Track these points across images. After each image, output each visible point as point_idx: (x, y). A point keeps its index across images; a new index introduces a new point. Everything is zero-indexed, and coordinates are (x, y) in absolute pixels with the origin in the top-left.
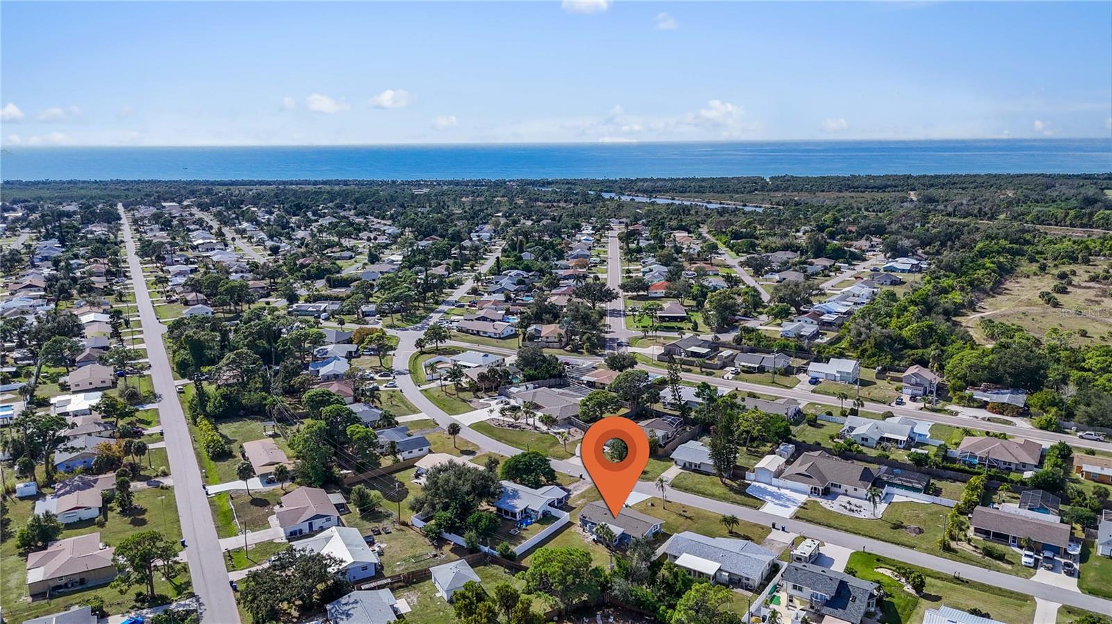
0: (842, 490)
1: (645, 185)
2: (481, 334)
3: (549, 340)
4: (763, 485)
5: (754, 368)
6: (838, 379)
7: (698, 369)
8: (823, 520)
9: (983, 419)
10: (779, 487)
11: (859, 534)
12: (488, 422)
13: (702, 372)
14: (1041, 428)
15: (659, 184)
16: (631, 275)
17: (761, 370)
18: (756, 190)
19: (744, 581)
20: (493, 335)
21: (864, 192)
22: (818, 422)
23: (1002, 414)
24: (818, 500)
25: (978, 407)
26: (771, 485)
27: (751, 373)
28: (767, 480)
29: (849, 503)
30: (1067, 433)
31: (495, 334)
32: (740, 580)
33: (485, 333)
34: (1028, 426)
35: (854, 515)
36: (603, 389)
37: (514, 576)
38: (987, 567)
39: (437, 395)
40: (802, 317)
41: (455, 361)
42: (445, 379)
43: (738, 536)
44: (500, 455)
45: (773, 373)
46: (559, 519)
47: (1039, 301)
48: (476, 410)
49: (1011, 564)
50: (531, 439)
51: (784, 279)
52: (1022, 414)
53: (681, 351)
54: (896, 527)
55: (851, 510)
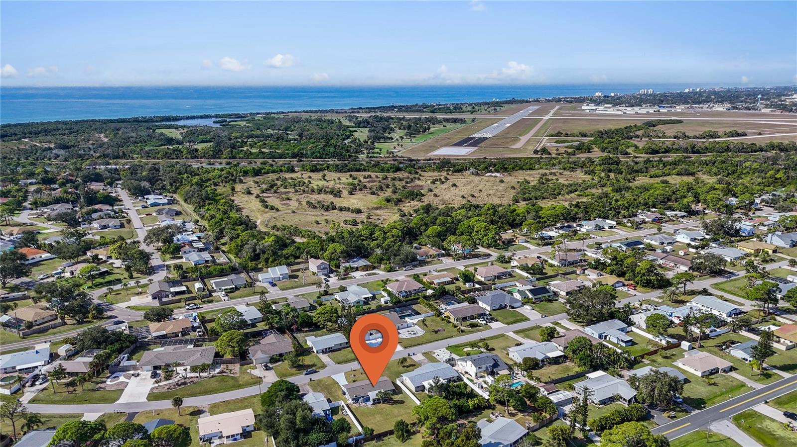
3: (37, 323)
5: (233, 288)
6: (281, 279)
7: (200, 301)
8: (414, 343)
9: (366, 275)
13: (205, 302)
14: (389, 271)
17: (238, 288)
22: (323, 303)
23: (367, 270)
25: (357, 271)
29: (408, 331)
30: (398, 270)
32: (450, 380)
34: (384, 273)
35: (417, 335)
36: (177, 336)
37: (383, 440)
38: (478, 331)
39: (57, 398)
40: (183, 249)
41: (5, 369)
42: (33, 385)
43: (408, 367)
44: (221, 402)
45: (245, 287)
46: (338, 407)
47: (267, 210)
48: (123, 390)
49: (480, 326)
50: (214, 384)
51: (105, 226)
52: (374, 268)
53: (167, 293)
54: (436, 332)
55: (414, 334)
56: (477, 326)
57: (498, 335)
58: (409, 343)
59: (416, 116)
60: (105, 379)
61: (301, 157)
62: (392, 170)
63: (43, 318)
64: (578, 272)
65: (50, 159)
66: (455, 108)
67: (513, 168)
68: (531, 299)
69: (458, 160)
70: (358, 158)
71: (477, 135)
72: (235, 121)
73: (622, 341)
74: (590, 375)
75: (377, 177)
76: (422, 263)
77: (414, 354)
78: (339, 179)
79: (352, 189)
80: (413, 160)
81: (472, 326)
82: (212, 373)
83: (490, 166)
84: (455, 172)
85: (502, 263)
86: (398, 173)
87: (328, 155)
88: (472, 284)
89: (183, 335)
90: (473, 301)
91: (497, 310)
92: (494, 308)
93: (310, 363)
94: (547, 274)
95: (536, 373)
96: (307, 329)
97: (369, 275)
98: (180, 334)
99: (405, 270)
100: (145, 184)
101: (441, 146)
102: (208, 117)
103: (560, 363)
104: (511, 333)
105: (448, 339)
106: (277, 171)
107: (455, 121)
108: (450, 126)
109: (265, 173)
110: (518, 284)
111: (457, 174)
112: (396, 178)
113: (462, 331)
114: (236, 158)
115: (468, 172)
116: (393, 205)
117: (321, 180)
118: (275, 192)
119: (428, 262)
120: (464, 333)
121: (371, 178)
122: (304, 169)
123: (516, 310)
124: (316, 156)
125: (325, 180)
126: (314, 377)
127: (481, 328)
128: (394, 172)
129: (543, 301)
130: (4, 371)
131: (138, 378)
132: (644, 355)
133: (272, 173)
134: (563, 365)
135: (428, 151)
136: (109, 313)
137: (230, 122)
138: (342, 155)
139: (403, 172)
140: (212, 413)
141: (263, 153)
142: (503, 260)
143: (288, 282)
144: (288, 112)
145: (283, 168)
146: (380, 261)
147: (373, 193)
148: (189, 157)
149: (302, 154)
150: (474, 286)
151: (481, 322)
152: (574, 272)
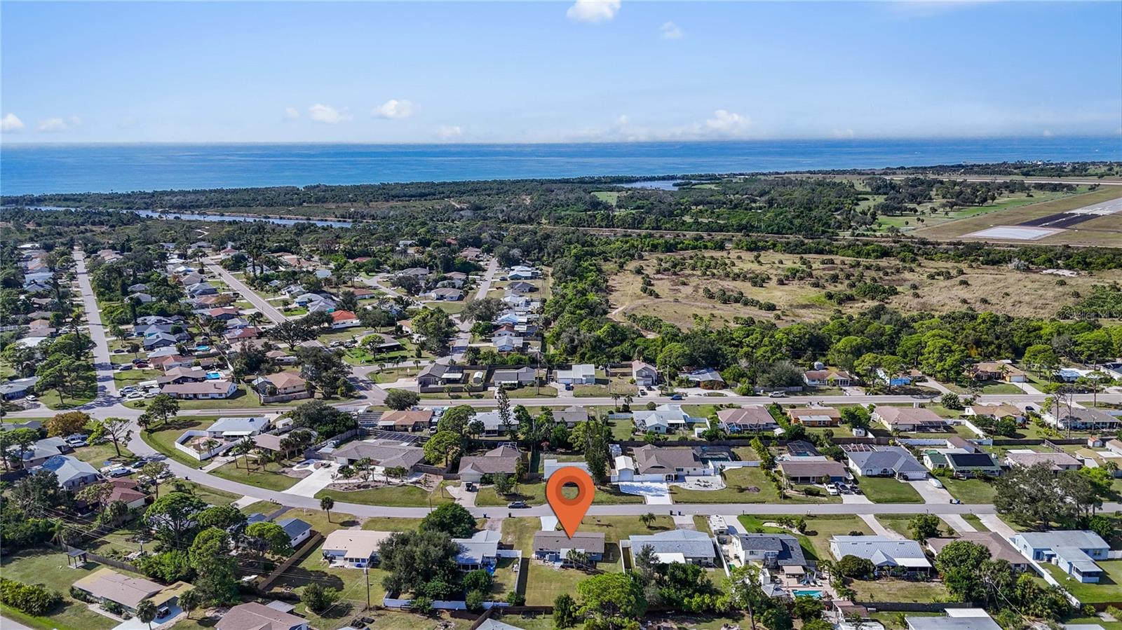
0: (685, 472)
1: (175, 199)
2: (200, 397)
3: (287, 391)
4: (628, 483)
5: (515, 384)
6: (584, 382)
7: (467, 394)
8: (695, 499)
9: (705, 395)
10: (642, 482)
11: (725, 503)
12: (331, 488)
13: (472, 396)
14: (744, 395)
15: (190, 198)
16: (289, 306)
17: (520, 385)
18: (304, 202)
19: (703, 561)
20: (217, 396)
21: (409, 201)
22: (609, 421)
23: (712, 389)
24: (675, 484)
25: (694, 387)
26: (633, 481)
27: (514, 389)
28: (629, 479)
29: (698, 481)
30: (759, 395)
31: (220, 394)
32: (700, 561)
33: (206, 395)
34: (735, 395)
35: (710, 489)
36: (406, 430)
37: (535, 618)
38: (815, 502)
39: (236, 473)
40: (500, 331)
41: (215, 433)
42: (225, 455)
43: (656, 528)
44: (385, 518)
45: (532, 386)
46: (514, 559)
47: (645, 295)
48: (301, 479)
49: (824, 496)
50: (396, 495)
51: (442, 296)
52: (725, 386)
53: (437, 379)
54: (742, 490)
55: (705, 486)
56: (818, 494)
57: (843, 515)
58: (687, 497)
59: (987, 179)
60: (293, 464)
61: (750, 231)
62: (875, 254)
63: (295, 387)
64: (1090, 443)
65: (453, 221)
66: (1074, 169)
67: (1103, 265)
68: (951, 471)
69: (1011, 246)
70: (838, 235)
71: (1079, 212)
72: (702, 184)
73: (1077, 571)
74: (953, 613)
75: (843, 263)
76: (807, 390)
77: (680, 514)
78: (781, 262)
79: (787, 276)
80: (929, 243)
81: (809, 492)
82: (405, 482)
83: (1059, 258)
84: (987, 264)
85: (951, 408)
86: (884, 259)
87: (792, 229)
88: (863, 432)
89: (414, 430)
90: (840, 457)
91: (875, 476)
92: (869, 473)
93: (529, 494)
94: (1025, 437)
95: (856, 585)
96: (563, 450)
97: (709, 395)
98: (410, 429)
99: (771, 397)
100: (516, 252)
101: (997, 225)
102: (673, 178)
103: (918, 580)
104: (872, 516)
105: (755, 505)
106: (700, 248)
107: (1055, 188)
108: (1038, 195)
109: (682, 249)
110: (949, 444)
111: (988, 267)
112: (872, 266)
113: (786, 497)
114: (661, 229)
115: (1011, 266)
116: (836, 304)
117: (753, 262)
118: (675, 273)
119: (822, 391)
120: (787, 501)
121: (833, 263)
122: (738, 246)
123: (911, 483)
124: (772, 230)
125: (759, 262)
126: (517, 513)
127: (823, 498)
128: (877, 257)
129: (974, 478)
130: (213, 435)
131: (327, 469)
132: (1109, 604)
133: (692, 249)
134: (922, 584)
135: (966, 231)
136: (362, 393)
137: (695, 184)
138: (811, 230)
139: (892, 258)
140: (365, 527)
141: (699, 224)
142: (953, 403)
143: (591, 388)
144: (786, 173)
145: (709, 244)
146: (739, 376)
147: (816, 285)
148: (604, 225)
149: (753, 227)
150: (866, 434)
151: (829, 490)
152: (1083, 443)
